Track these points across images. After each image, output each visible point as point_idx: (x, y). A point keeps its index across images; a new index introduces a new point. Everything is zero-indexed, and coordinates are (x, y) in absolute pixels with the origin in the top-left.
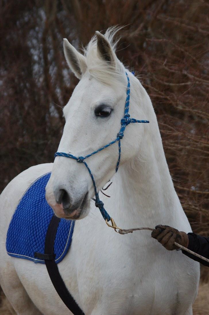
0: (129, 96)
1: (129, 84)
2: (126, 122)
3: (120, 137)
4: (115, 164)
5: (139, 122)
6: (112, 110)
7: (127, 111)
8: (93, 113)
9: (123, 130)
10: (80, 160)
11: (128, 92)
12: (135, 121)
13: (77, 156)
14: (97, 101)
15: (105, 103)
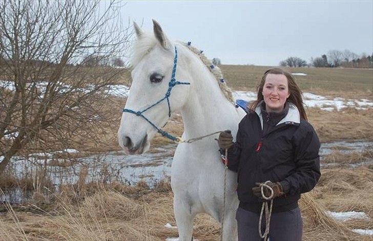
0: (176, 65)
1: (176, 55)
2: (172, 84)
3: (168, 96)
4: (168, 113)
5: (182, 83)
6: (163, 77)
7: (173, 76)
8: (149, 79)
9: (170, 90)
10: (139, 114)
11: (175, 61)
12: (179, 83)
13: (136, 111)
14: (152, 70)
15: (158, 72)
